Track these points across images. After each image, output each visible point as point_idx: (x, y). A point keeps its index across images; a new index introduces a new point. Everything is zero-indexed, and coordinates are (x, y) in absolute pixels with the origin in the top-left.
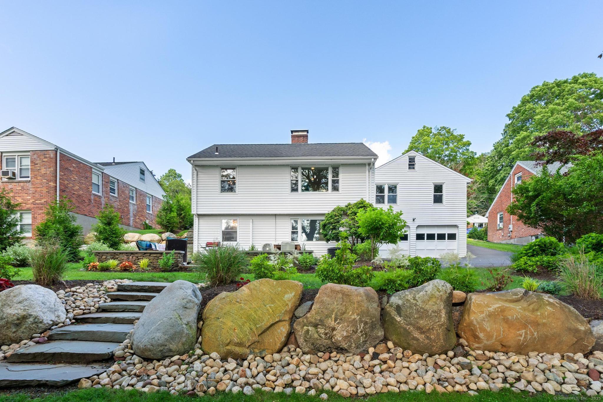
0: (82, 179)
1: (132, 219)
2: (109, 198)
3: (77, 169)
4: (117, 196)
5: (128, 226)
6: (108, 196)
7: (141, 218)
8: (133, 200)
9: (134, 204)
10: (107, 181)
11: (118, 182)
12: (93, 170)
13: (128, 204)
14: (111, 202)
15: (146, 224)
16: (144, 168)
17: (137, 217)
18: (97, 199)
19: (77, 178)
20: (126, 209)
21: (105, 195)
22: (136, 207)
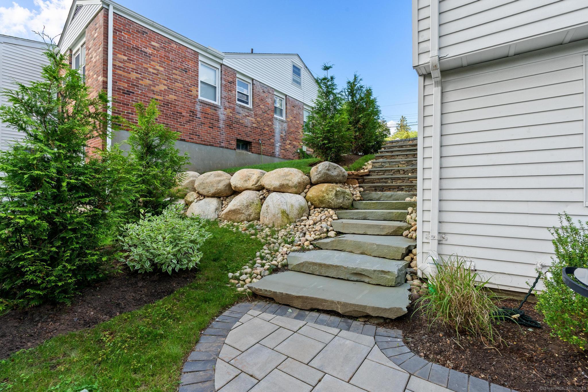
0: (174, 71)
1: (278, 145)
2: (234, 109)
3: (162, 53)
4: (251, 107)
5: (271, 156)
6: (232, 105)
7: (294, 143)
8: (281, 115)
9: (282, 121)
10: (231, 80)
11: (253, 84)
12: (200, 58)
13: (271, 120)
14: (237, 116)
15: (302, 152)
16: (299, 64)
17: (288, 142)
18: (210, 111)
19: (162, 69)
20: (267, 129)
21: (227, 104)
22: (285, 125)
